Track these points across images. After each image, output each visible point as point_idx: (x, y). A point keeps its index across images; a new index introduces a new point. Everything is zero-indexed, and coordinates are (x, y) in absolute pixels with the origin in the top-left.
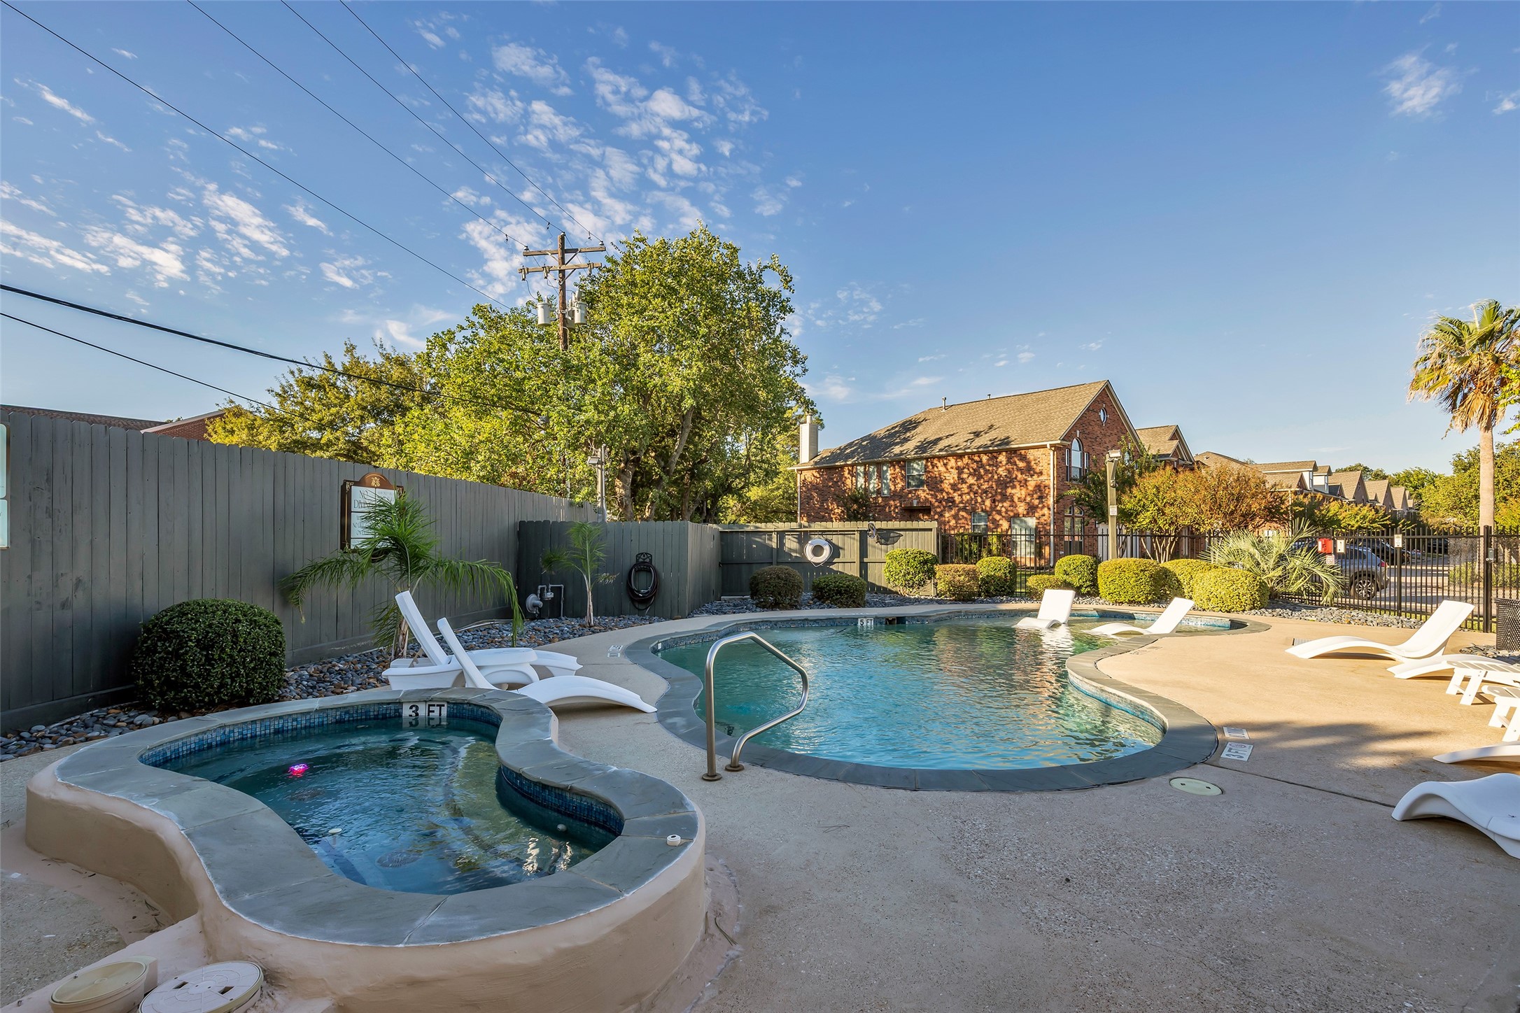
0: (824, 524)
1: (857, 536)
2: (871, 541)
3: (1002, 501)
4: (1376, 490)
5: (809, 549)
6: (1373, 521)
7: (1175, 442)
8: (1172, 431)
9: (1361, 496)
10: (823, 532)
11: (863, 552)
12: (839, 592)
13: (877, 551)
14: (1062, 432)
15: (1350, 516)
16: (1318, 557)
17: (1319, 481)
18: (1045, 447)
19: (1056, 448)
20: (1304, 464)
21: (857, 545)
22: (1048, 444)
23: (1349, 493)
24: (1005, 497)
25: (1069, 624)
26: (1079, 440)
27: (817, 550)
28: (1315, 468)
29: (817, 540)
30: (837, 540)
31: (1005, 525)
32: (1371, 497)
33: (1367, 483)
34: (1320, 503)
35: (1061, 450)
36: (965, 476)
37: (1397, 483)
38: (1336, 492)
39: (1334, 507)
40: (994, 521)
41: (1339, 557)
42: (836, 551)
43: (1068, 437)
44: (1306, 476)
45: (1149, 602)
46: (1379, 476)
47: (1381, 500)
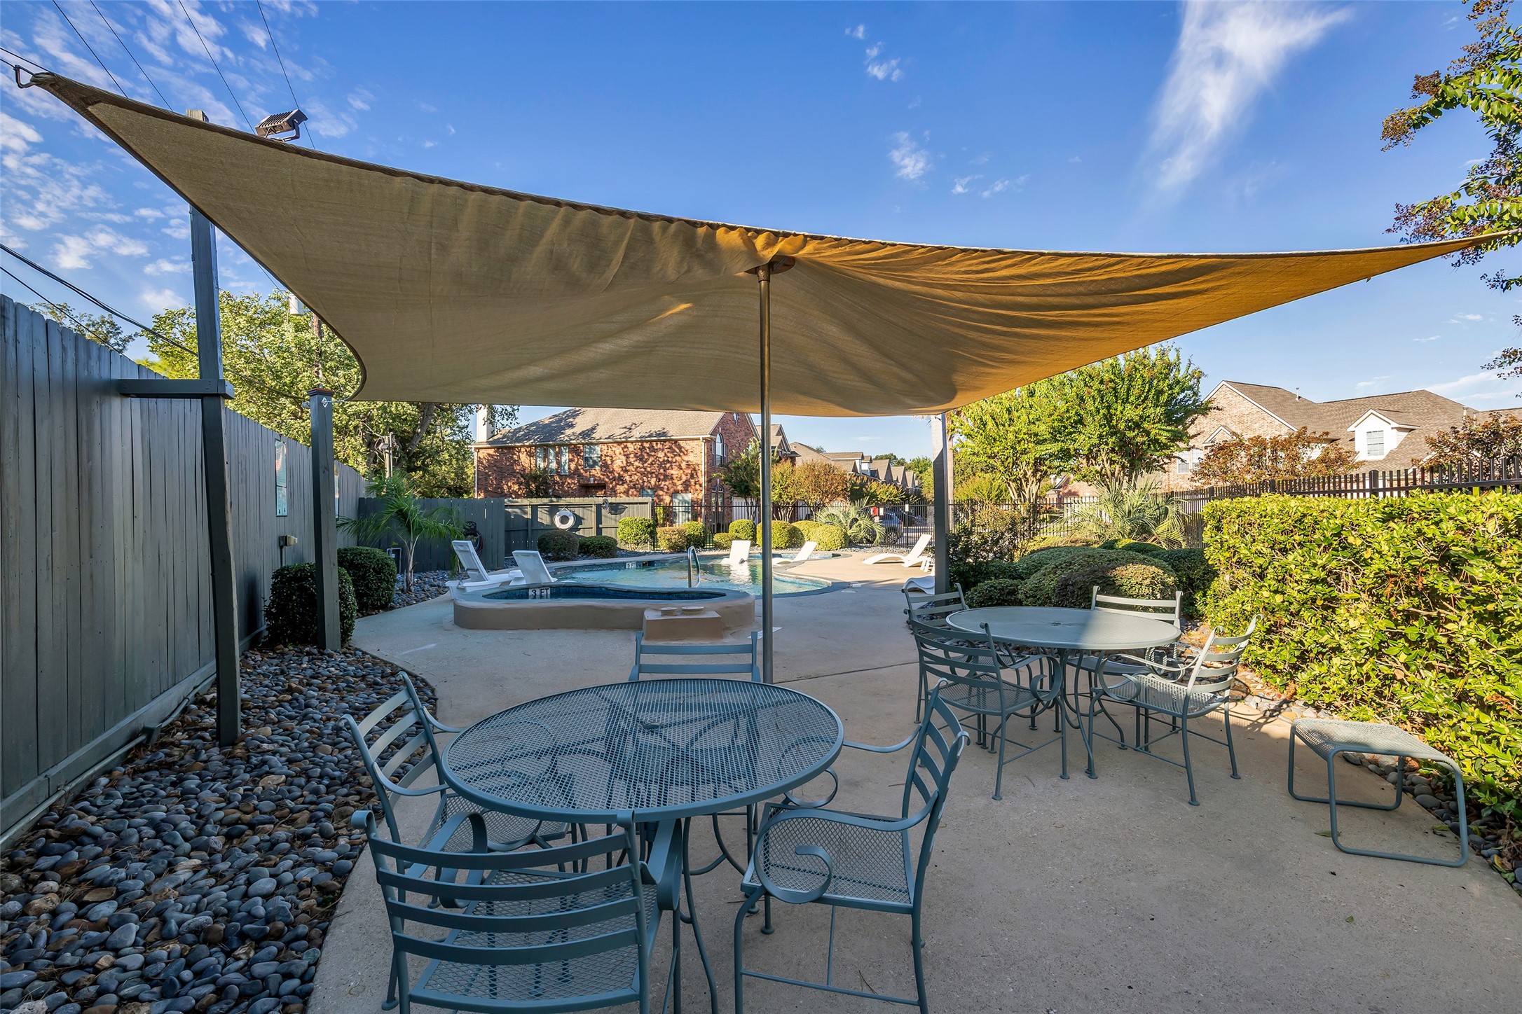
0: (568, 499)
1: (594, 508)
2: (604, 512)
3: (664, 480)
4: (897, 472)
5: (557, 519)
6: (896, 496)
7: (781, 437)
8: (778, 429)
9: (889, 479)
10: (567, 506)
11: (599, 521)
12: (601, 548)
13: (608, 519)
14: (711, 429)
15: (883, 492)
16: (871, 518)
17: (865, 467)
18: (699, 439)
19: (707, 441)
20: (856, 454)
21: (594, 516)
22: (701, 437)
23: (882, 476)
24: (666, 477)
25: (749, 561)
26: (721, 435)
27: (564, 519)
28: (863, 457)
29: (564, 512)
30: (579, 511)
31: (667, 499)
32: (895, 479)
33: (893, 468)
34: (866, 483)
35: (710, 442)
36: (632, 460)
37: (910, 468)
38: (874, 474)
39: (874, 485)
40: (658, 496)
41: (881, 518)
42: (579, 520)
43: (714, 433)
44: (857, 462)
45: (787, 548)
46: (901, 463)
47: (900, 480)
